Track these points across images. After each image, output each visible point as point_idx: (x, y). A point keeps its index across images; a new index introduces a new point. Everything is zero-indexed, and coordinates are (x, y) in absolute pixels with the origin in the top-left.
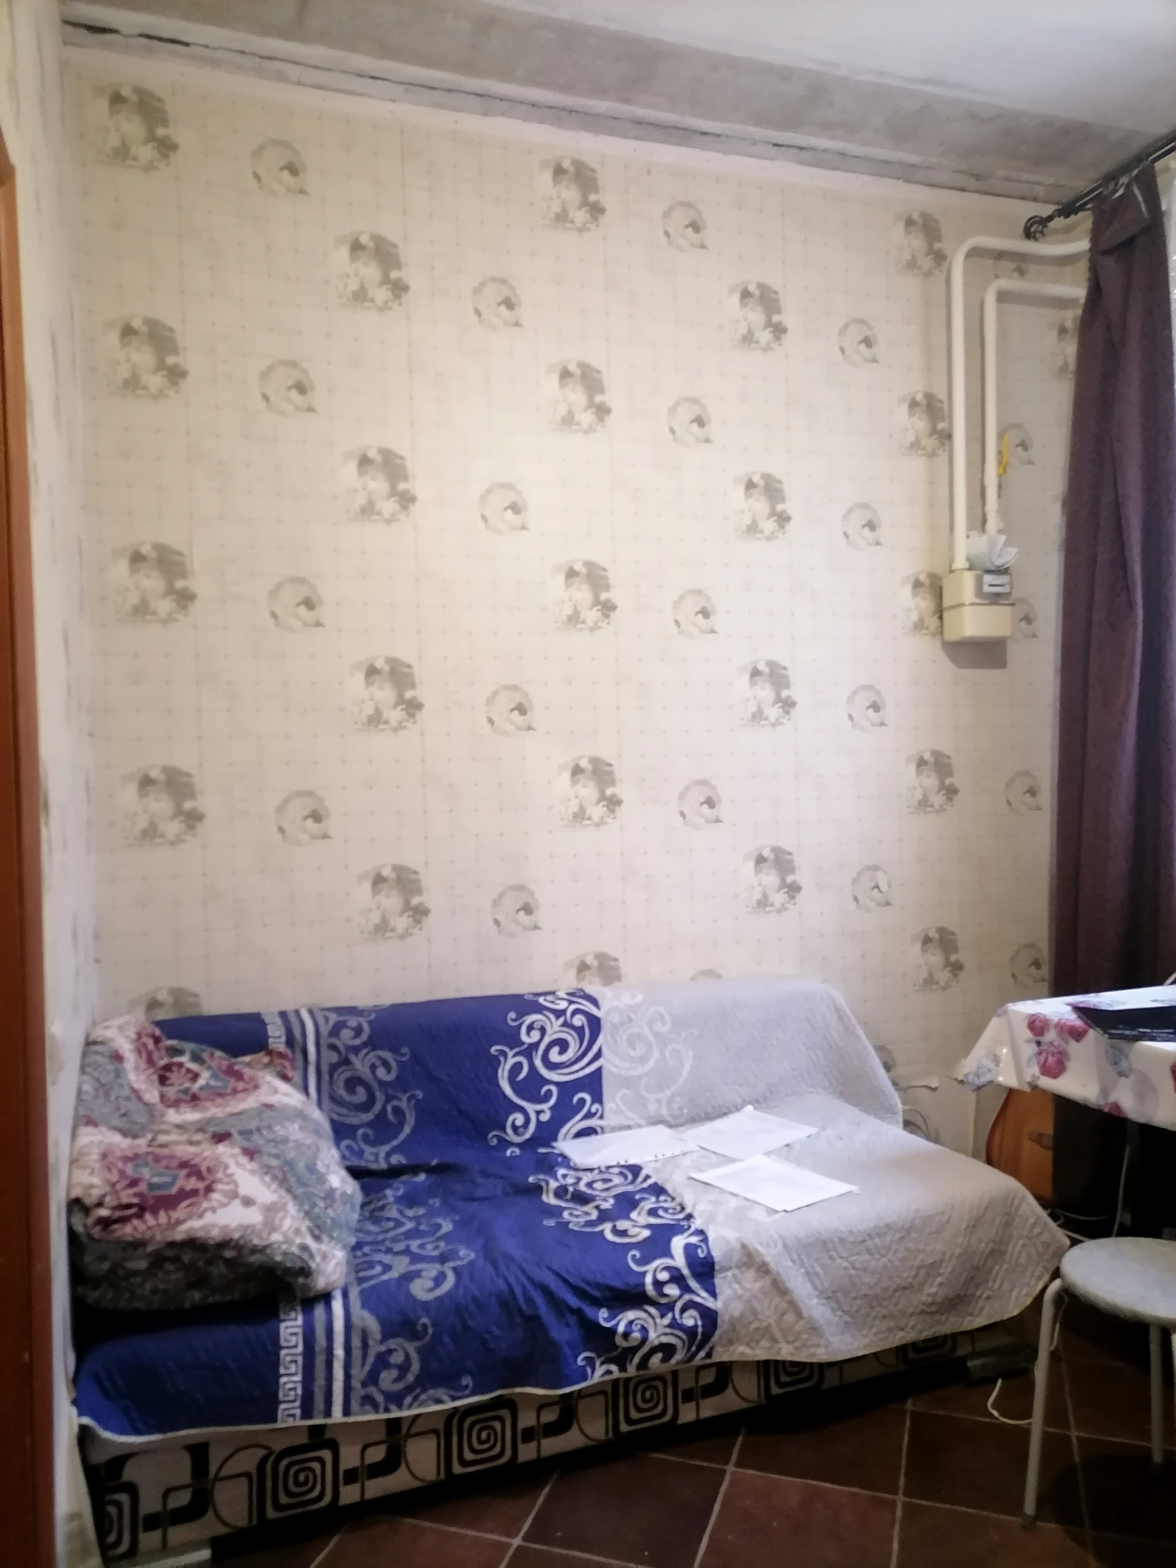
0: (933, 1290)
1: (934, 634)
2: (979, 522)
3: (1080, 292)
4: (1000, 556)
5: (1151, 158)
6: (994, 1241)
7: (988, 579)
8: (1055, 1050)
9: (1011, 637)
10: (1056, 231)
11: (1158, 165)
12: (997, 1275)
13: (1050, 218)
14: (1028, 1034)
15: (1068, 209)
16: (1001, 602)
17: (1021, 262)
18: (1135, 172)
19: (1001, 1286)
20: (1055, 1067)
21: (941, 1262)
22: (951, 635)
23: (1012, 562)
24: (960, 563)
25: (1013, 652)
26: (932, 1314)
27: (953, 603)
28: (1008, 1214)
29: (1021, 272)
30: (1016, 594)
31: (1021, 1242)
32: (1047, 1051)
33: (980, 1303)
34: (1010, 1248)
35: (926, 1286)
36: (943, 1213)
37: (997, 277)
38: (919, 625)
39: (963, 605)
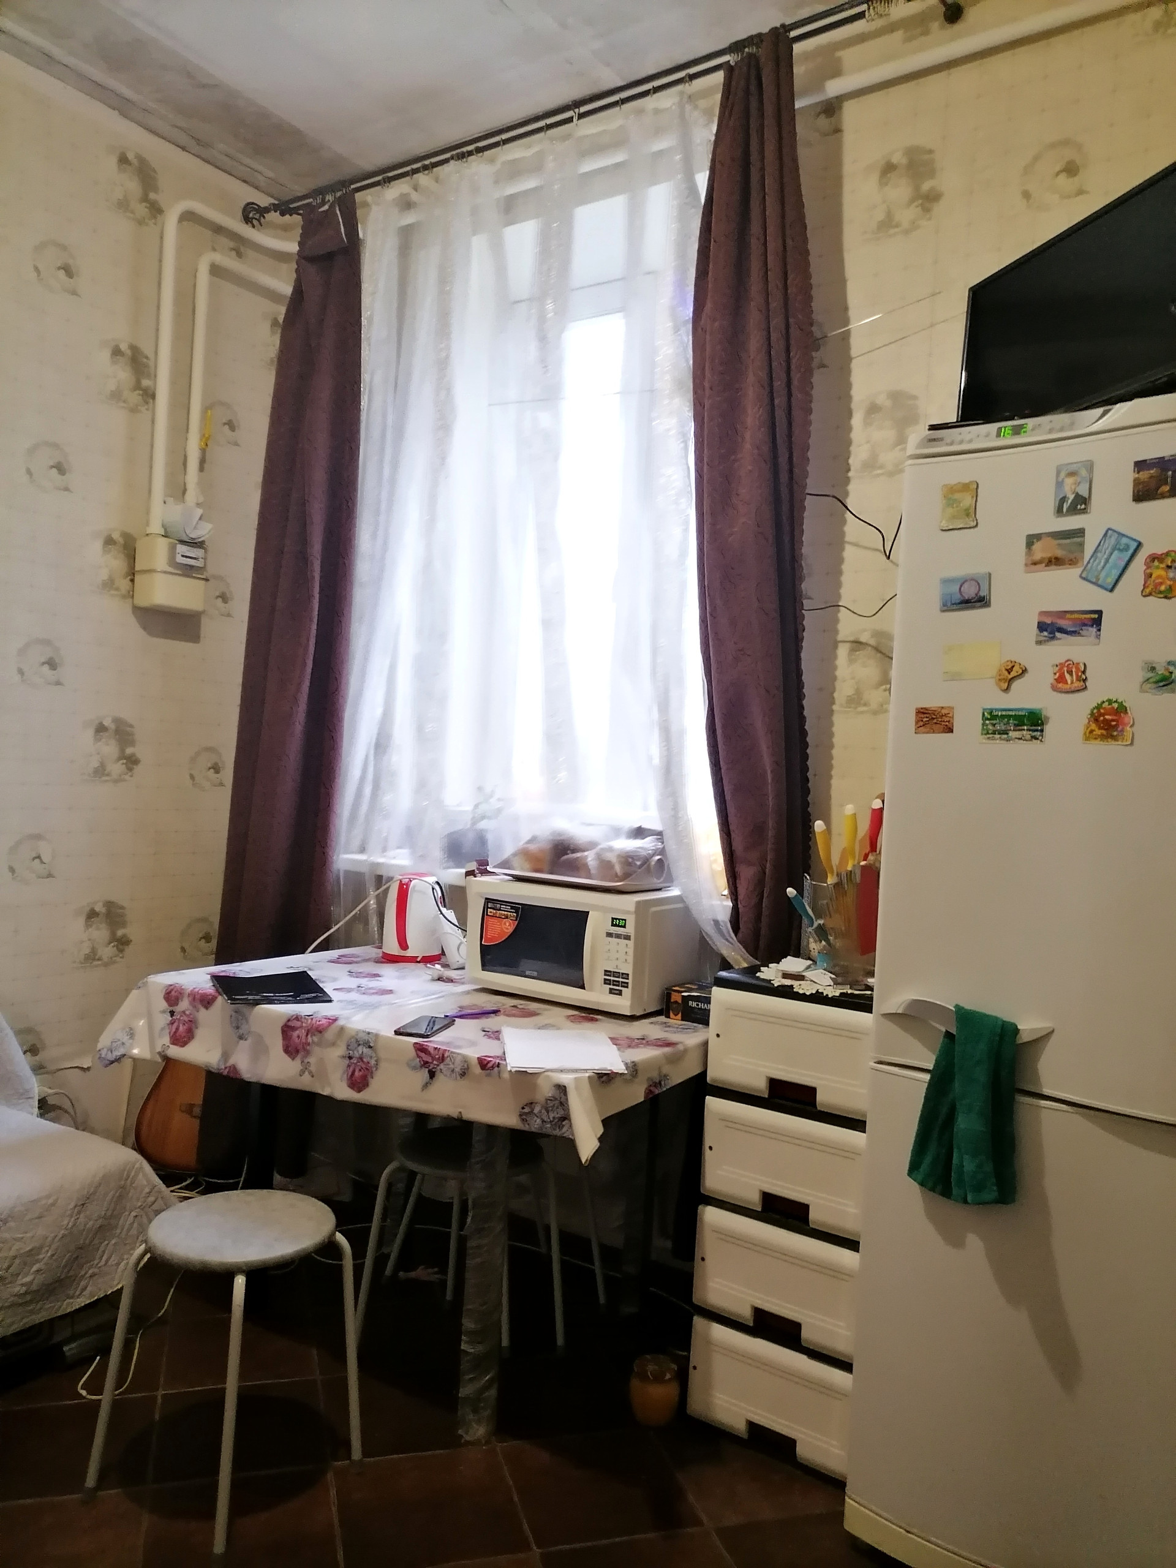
0: (28, 1279)
1: (124, 597)
2: (179, 492)
3: (287, 289)
4: (195, 528)
5: (353, 187)
6: (104, 1217)
7: (182, 549)
8: (186, 1019)
9: (203, 612)
10: (273, 226)
11: (358, 196)
12: (104, 1252)
13: (267, 210)
14: (164, 1005)
15: (284, 208)
16: (194, 575)
17: (240, 246)
18: (339, 194)
19: (107, 1261)
20: (183, 1036)
21: (41, 1248)
22: (142, 601)
23: (207, 536)
24: (156, 528)
25: (207, 627)
26: (26, 1303)
27: (145, 568)
28: (123, 1187)
29: (239, 255)
30: (211, 570)
31: (133, 1214)
32: (179, 1020)
33: (83, 1283)
34: (121, 1222)
35: (20, 1277)
36: (48, 1197)
37: (214, 249)
38: (109, 584)
39: (154, 571)
